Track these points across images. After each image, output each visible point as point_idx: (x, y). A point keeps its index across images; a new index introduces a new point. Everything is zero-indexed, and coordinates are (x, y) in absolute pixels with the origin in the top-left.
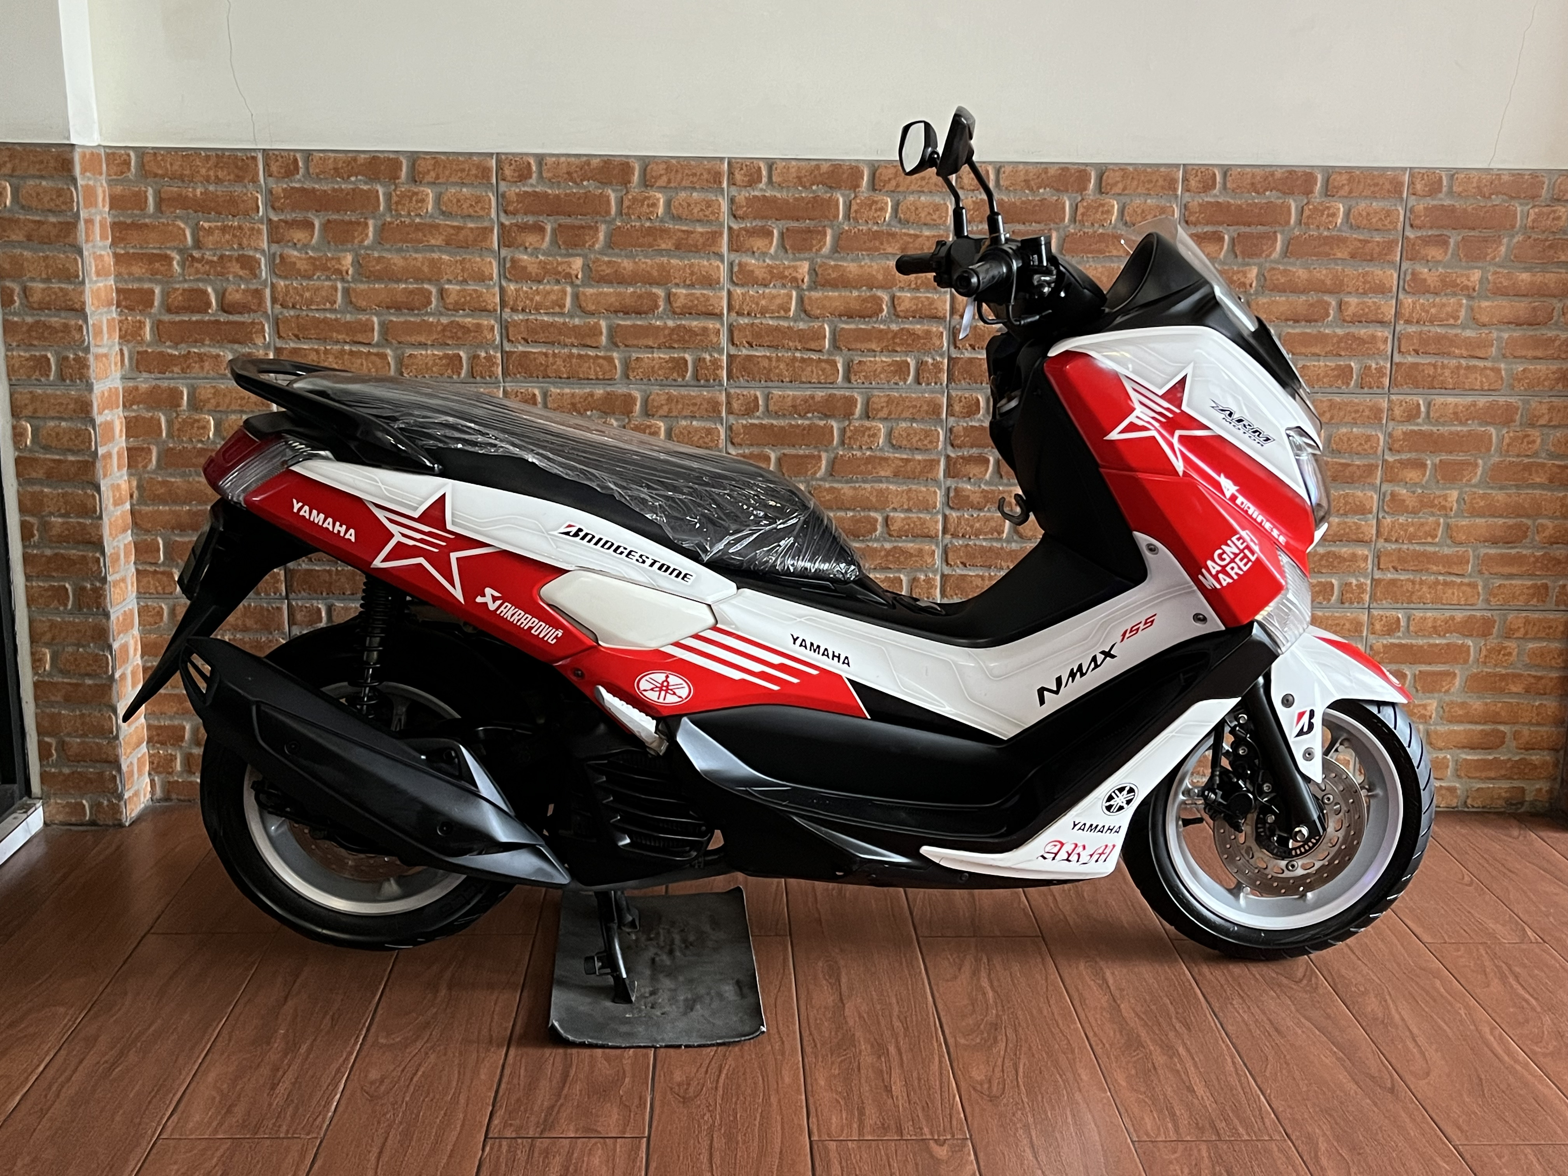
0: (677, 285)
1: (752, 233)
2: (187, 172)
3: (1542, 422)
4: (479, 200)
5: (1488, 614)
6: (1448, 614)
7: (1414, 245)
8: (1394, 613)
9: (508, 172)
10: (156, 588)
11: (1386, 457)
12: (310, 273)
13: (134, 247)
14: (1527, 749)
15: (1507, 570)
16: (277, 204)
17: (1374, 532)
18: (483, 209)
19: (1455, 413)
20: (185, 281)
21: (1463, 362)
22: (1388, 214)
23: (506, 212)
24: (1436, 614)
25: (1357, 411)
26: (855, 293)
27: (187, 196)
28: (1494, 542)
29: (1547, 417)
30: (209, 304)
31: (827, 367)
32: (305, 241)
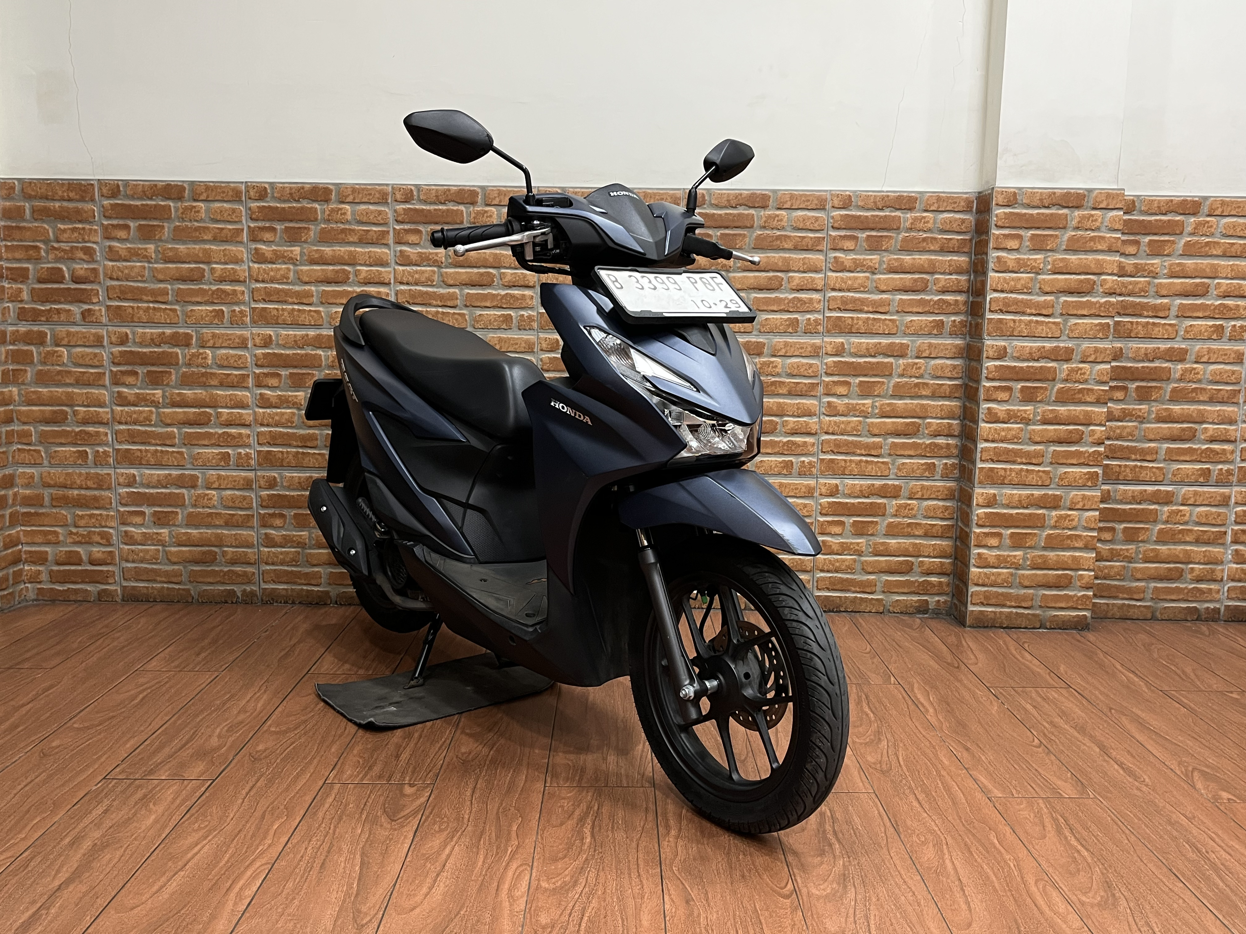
0: (361, 265)
1: (407, 231)
2: (50, 194)
3: (924, 355)
4: (234, 211)
5: (897, 483)
6: (869, 482)
7: (834, 239)
8: (834, 481)
9: (252, 193)
10: (30, 460)
11: (823, 378)
12: (128, 257)
13: (18, 241)
14: (928, 574)
15: (907, 453)
16: (107, 214)
17: (817, 427)
18: (236, 217)
19: (867, 349)
20: (49, 262)
21: (871, 316)
22: (817, 219)
23: (251, 219)
24: (862, 482)
25: (802, 348)
26: (475, 270)
27: (49, 209)
28: (898, 435)
29: (927, 352)
30: (63, 277)
31: (460, 318)
32: (125, 237)
